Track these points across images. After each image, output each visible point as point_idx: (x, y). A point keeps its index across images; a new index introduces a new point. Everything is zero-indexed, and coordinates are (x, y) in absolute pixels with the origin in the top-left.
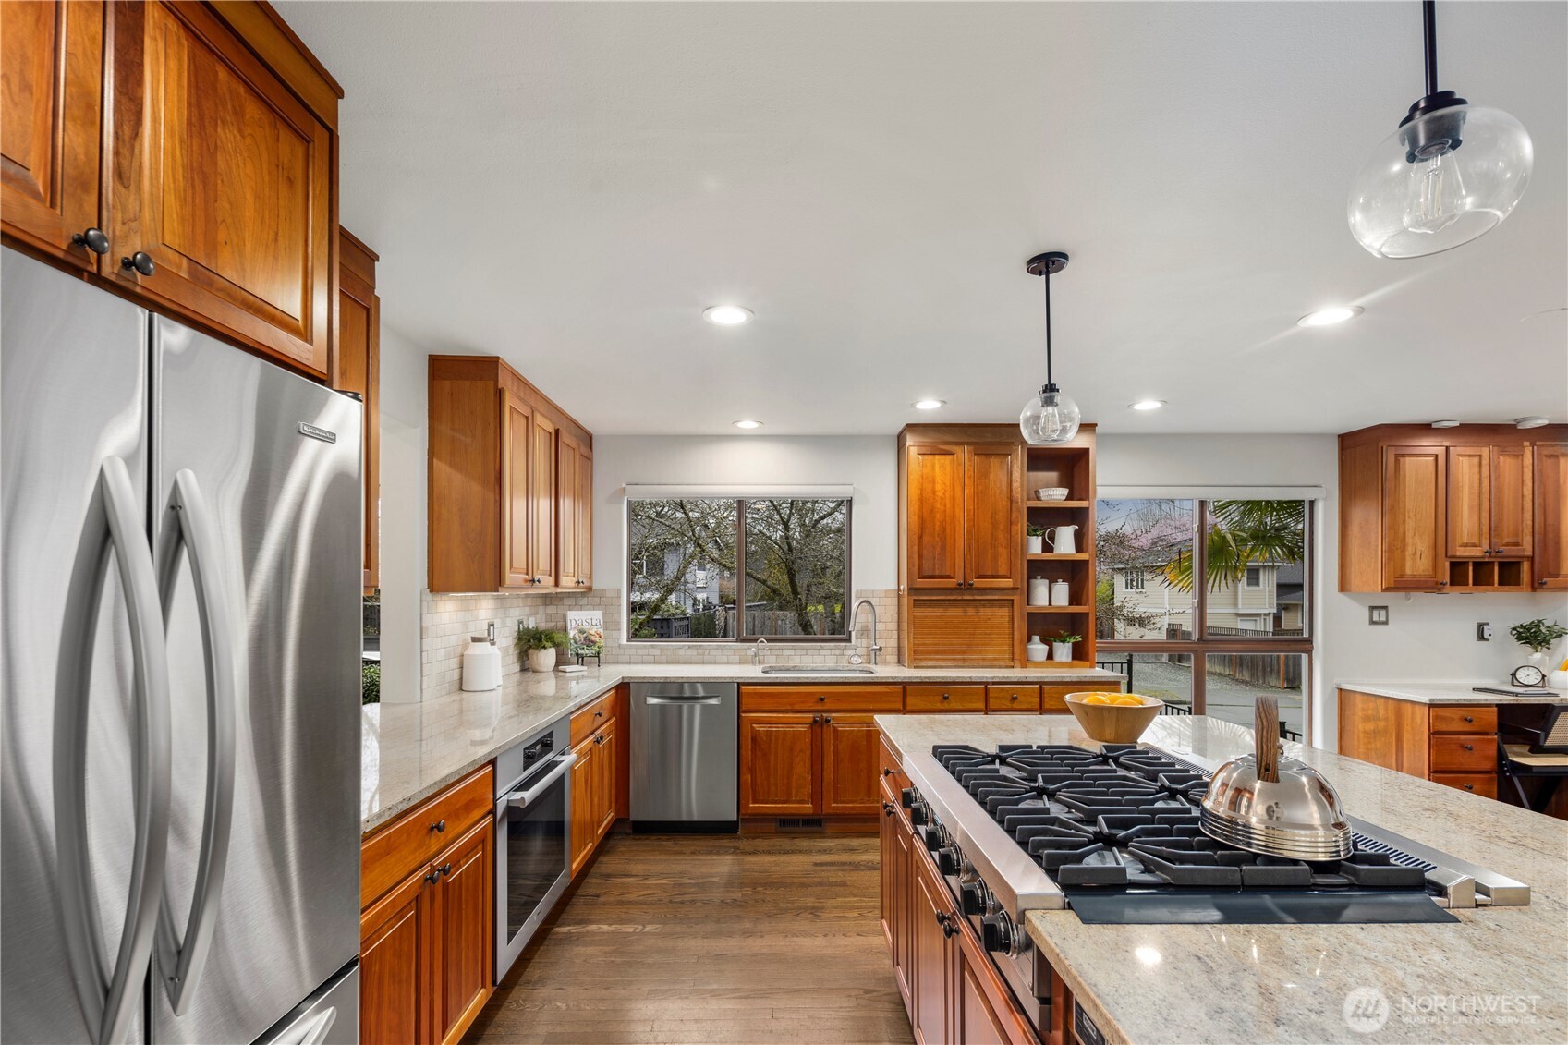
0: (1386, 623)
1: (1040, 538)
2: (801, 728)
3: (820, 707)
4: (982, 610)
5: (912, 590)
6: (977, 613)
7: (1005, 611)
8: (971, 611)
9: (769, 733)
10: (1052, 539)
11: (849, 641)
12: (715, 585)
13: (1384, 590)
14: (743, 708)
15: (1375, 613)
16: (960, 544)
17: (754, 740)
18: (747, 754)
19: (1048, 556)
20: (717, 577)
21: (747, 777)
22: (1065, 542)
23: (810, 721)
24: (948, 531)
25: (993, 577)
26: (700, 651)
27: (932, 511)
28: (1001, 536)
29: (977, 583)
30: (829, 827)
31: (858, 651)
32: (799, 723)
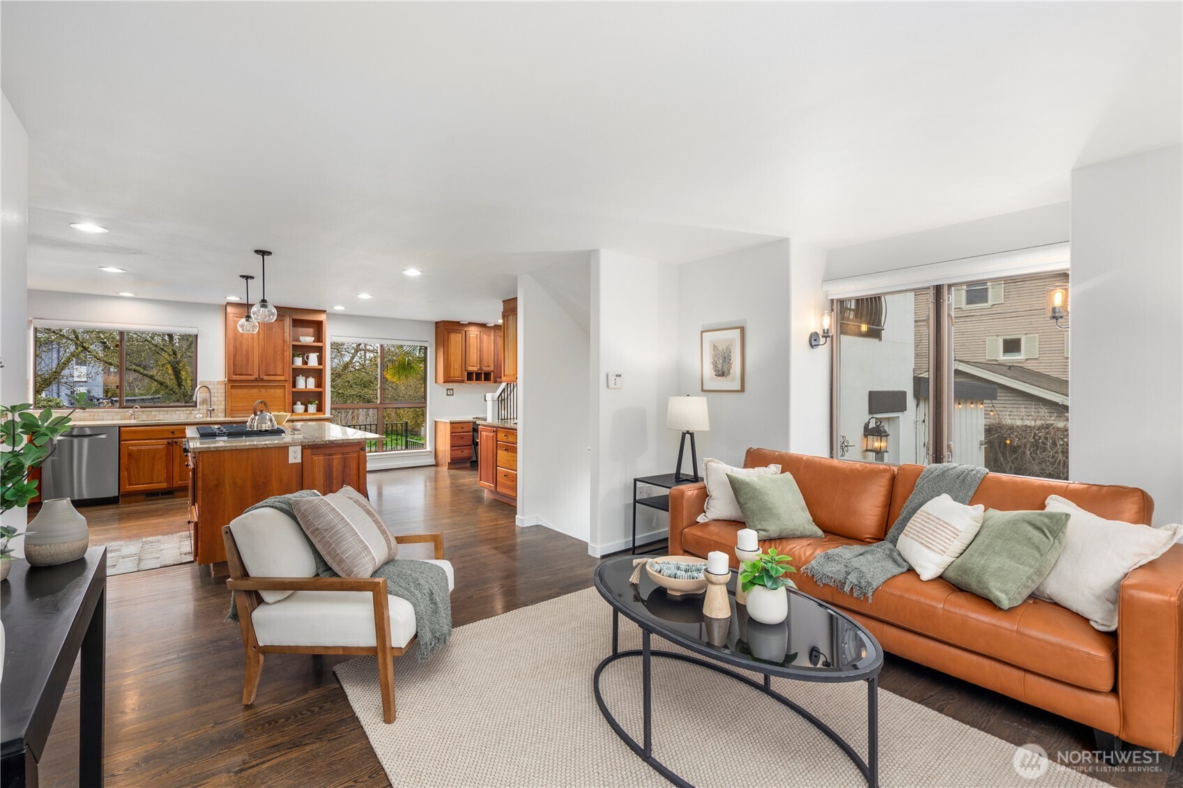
0: (452, 395)
1: (301, 358)
2: (160, 447)
3: (171, 436)
4: (269, 390)
5: (230, 381)
6: (267, 392)
7: (282, 390)
8: (263, 390)
9: (139, 451)
10: (307, 359)
11: (196, 406)
12: (100, 379)
13: (444, 382)
14: (122, 438)
15: (449, 391)
16: (256, 360)
17: (129, 455)
18: (125, 461)
19: (305, 367)
20: (102, 372)
21: (124, 473)
22: (313, 360)
23: (166, 443)
24: (250, 353)
25: (275, 375)
26: (92, 414)
27: (241, 344)
28: (279, 357)
29: (266, 378)
30: (177, 494)
31: (200, 412)
32: (160, 444)
